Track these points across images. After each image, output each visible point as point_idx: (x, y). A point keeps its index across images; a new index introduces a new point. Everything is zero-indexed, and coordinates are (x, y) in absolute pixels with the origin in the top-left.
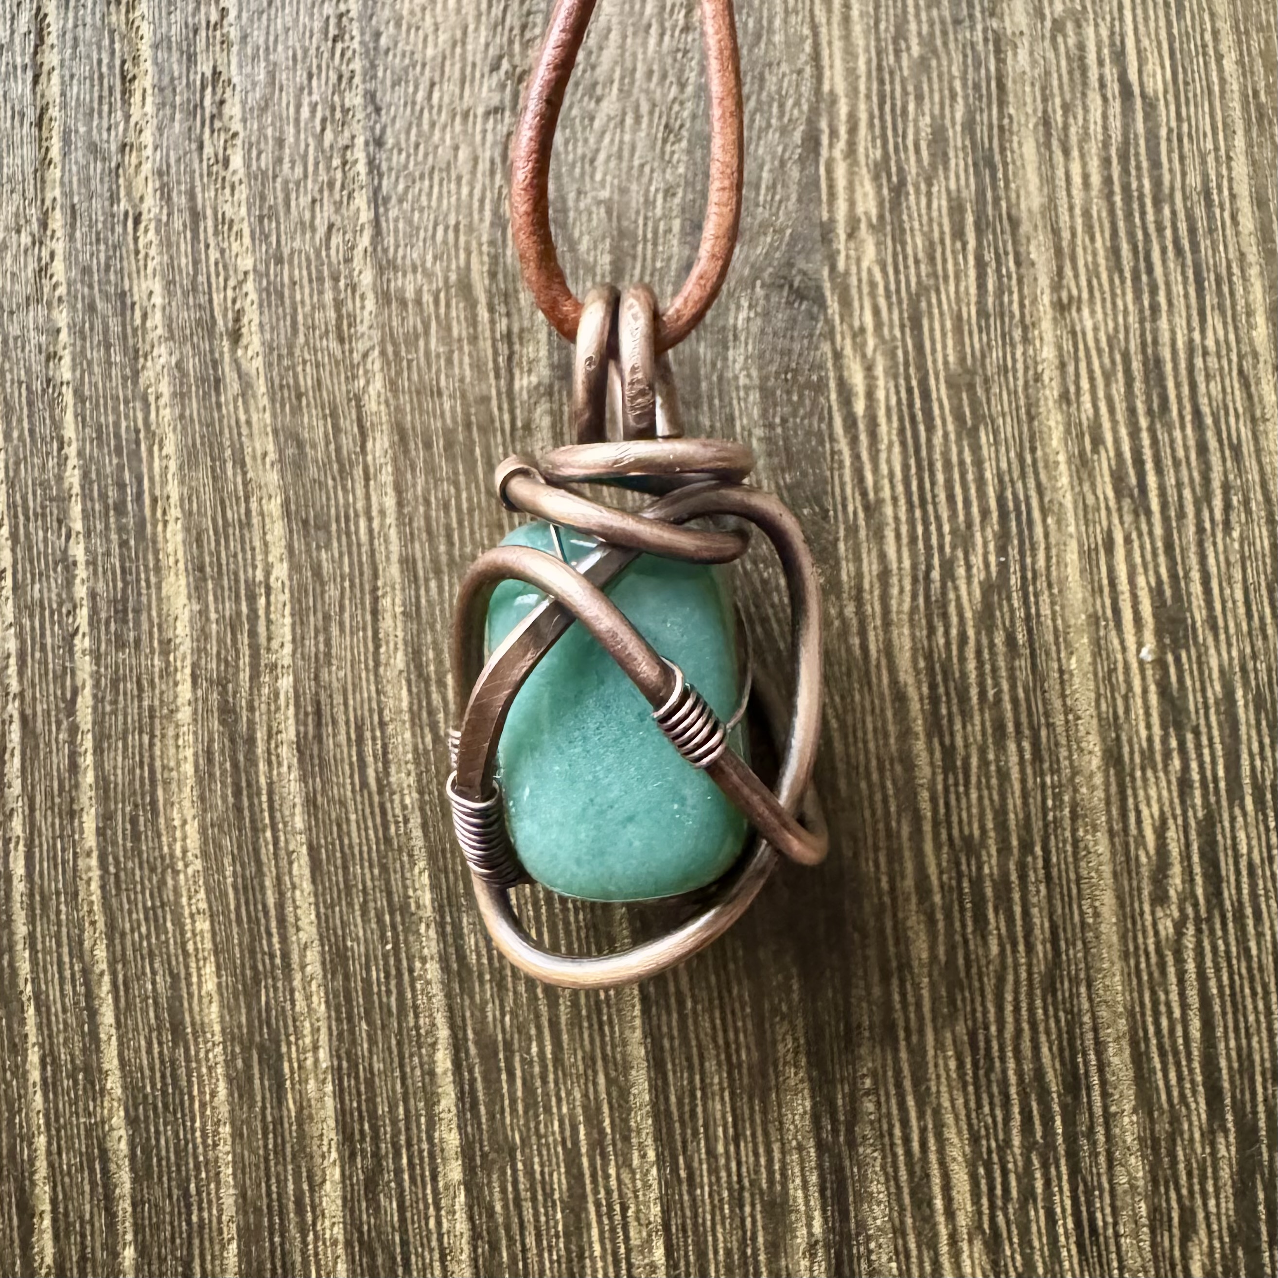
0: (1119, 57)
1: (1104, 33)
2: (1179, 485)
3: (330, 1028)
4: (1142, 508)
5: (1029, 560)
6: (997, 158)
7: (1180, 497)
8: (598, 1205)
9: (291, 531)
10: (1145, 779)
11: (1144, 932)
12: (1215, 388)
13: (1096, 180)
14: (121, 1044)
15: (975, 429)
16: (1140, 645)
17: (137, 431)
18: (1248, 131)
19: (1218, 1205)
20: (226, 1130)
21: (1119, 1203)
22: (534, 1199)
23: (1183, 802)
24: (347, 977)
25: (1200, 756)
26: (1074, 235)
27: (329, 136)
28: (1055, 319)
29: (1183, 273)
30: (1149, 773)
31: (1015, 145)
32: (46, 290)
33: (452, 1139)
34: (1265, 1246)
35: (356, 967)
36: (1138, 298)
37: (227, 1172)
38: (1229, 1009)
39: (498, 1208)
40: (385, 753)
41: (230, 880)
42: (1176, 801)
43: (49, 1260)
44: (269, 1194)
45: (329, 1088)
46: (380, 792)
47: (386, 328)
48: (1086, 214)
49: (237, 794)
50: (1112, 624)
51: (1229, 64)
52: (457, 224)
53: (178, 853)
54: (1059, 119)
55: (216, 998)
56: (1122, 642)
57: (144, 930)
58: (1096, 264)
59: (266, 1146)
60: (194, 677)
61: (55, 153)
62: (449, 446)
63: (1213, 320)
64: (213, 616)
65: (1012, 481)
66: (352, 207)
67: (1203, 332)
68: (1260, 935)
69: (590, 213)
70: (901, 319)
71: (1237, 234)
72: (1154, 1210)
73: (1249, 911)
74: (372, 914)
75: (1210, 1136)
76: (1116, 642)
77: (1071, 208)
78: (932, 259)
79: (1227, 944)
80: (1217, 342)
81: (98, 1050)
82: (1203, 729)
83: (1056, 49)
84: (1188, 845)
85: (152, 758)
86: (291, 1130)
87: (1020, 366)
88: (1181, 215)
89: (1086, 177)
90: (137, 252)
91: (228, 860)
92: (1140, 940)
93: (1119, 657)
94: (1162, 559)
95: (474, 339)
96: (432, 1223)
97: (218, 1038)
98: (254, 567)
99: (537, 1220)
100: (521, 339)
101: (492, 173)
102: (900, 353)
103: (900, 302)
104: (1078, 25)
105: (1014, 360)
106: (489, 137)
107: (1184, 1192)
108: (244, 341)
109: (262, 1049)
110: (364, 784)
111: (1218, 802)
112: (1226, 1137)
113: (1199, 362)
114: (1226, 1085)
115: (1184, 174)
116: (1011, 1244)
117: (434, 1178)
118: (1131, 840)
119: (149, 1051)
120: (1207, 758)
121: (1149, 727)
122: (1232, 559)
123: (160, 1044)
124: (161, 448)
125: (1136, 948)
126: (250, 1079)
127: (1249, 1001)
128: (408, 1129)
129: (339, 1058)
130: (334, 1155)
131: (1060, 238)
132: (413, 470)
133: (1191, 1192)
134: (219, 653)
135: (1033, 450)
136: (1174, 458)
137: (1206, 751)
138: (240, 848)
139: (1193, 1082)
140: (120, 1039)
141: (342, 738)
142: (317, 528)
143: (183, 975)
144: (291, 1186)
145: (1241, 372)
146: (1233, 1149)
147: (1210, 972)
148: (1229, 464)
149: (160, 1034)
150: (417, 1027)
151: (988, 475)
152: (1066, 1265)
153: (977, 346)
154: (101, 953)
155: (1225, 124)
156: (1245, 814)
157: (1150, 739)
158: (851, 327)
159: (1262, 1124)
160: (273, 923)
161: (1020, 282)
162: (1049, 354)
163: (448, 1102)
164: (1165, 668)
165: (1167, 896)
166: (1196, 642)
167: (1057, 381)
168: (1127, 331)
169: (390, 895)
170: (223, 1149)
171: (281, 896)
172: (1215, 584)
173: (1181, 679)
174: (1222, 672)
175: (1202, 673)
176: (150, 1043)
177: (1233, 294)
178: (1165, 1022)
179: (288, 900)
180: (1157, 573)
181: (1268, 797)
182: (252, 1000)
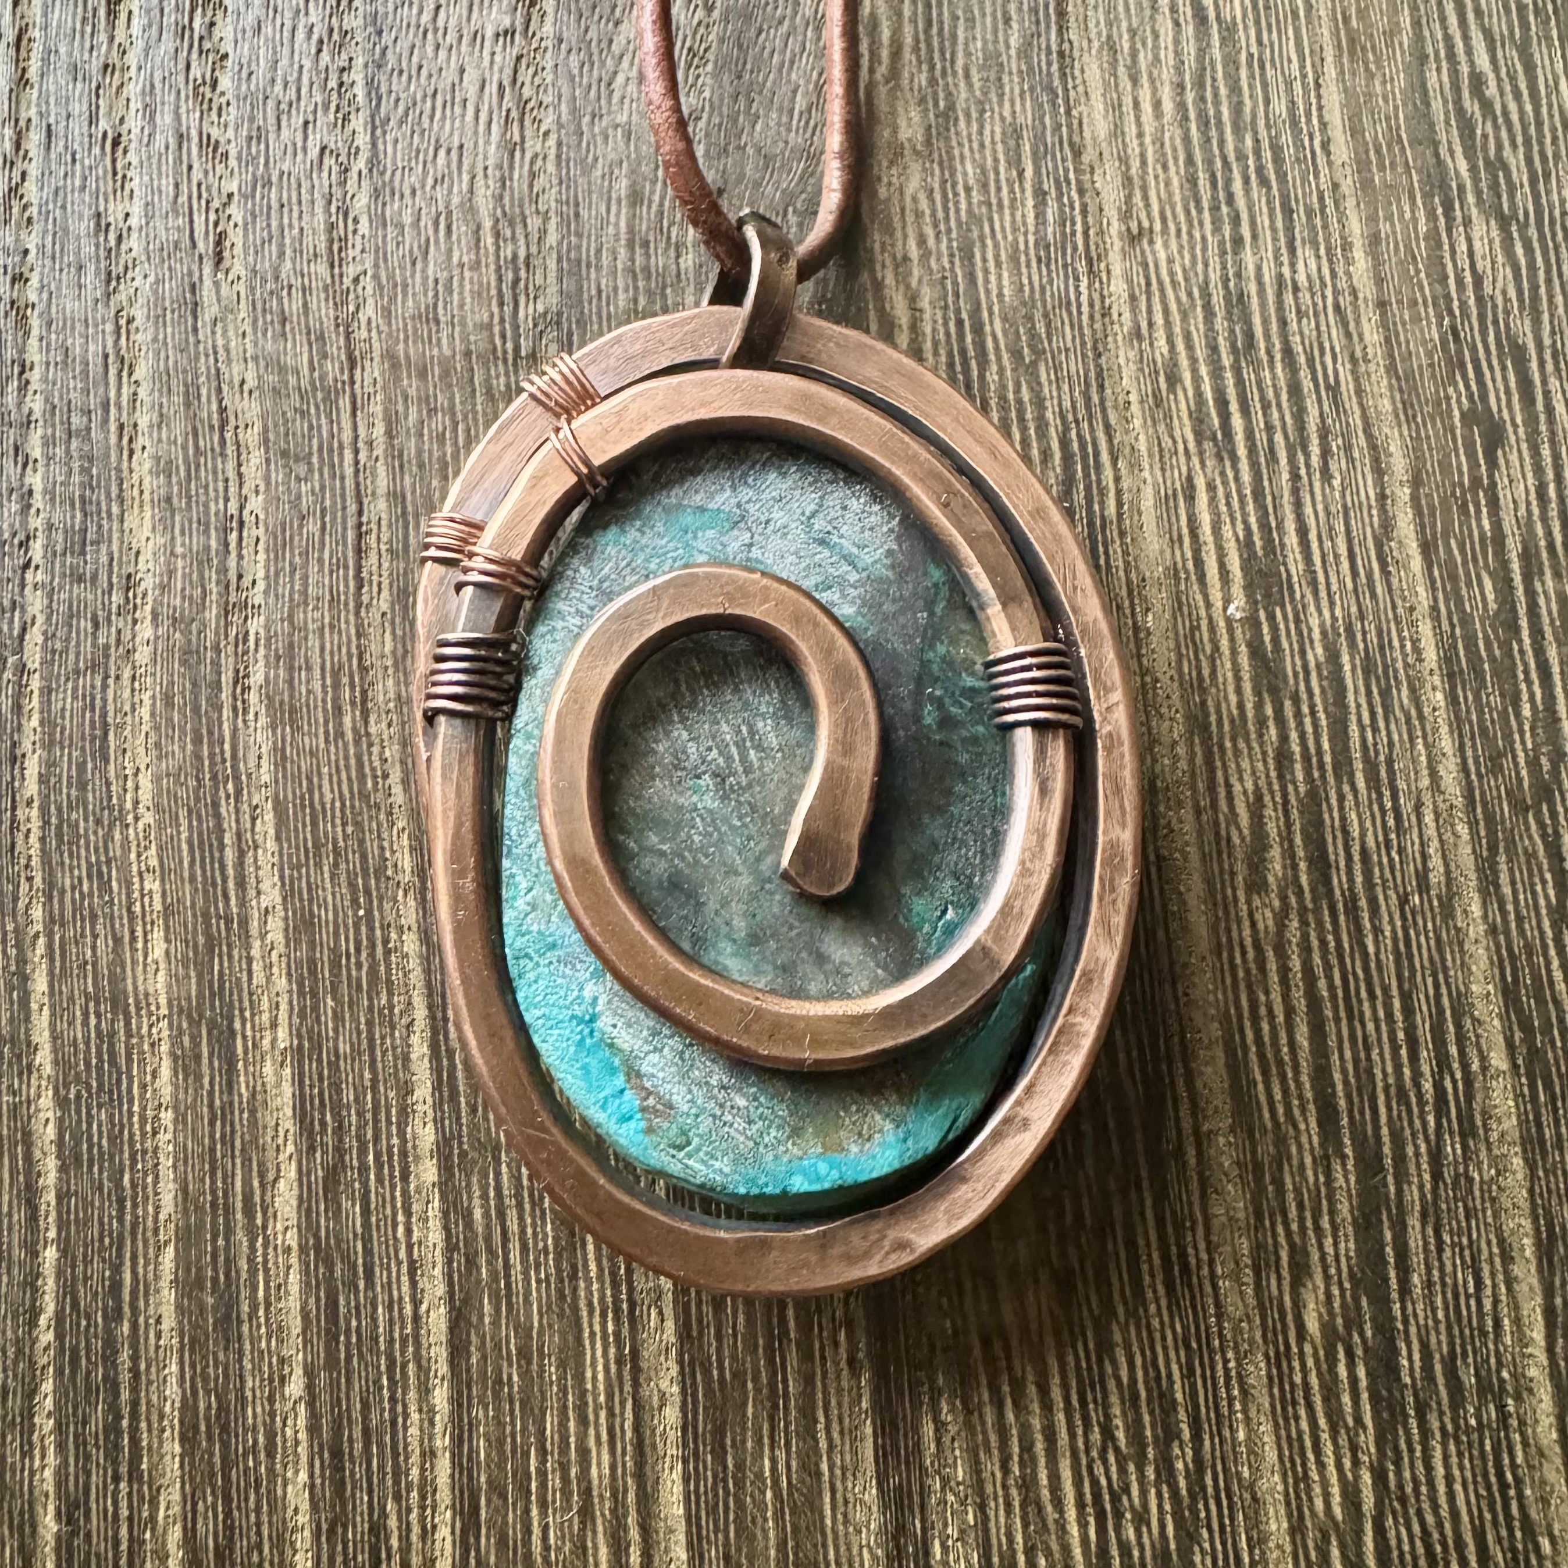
2: (1269, 428)
3: (291, 1003)
4: (1226, 451)
5: (1096, 507)
6: (1056, 82)
7: (1271, 441)
9: (268, 461)
10: (1237, 753)
11: (1239, 922)
12: (1309, 326)
13: (1168, 106)
14: (53, 1014)
15: (1034, 363)
16: (1227, 601)
17: (106, 356)
18: (1338, 57)
19: (1336, 1244)
20: (167, 1117)
21: (1215, 1238)
22: (520, 1206)
23: (1281, 777)
24: (312, 945)
25: (1300, 724)
26: (1144, 163)
27: (325, 57)
28: (1123, 249)
29: (1268, 202)
30: (1242, 745)
31: (1077, 73)
32: (15, 210)
33: (426, 1136)
34: (1395, 1295)
35: (325, 937)
36: (1217, 229)
37: (166, 1163)
38: (1343, 1014)
39: (478, 1214)
40: (364, 701)
41: (184, 836)
42: (1273, 774)
44: (213, 1192)
45: (287, 1072)
46: (357, 742)
47: (381, 255)
48: (1159, 141)
49: (197, 741)
50: (1193, 578)
52: (461, 147)
53: (129, 805)
54: (1126, 46)
55: (162, 966)
56: (1206, 597)
57: (85, 888)
58: (1170, 195)
59: (212, 1137)
60: (155, 615)
61: (33, 73)
62: (446, 374)
63: (1305, 253)
64: (179, 550)
65: (1077, 421)
66: (349, 130)
67: (1293, 265)
68: (1377, 930)
69: (606, 138)
70: (950, 248)
71: (1330, 163)
72: (1258, 1248)
73: (1363, 903)
74: (343, 877)
75: (1323, 1162)
76: (1199, 597)
77: (1140, 135)
78: (984, 186)
79: (1338, 940)
80: (1309, 277)
81: (27, 1019)
82: (1304, 696)
84: (1289, 825)
85: (104, 700)
86: (241, 1119)
87: (1084, 299)
88: (1266, 144)
89: (1157, 104)
90: (115, 174)
91: (183, 813)
92: (1235, 934)
93: (1203, 613)
94: (1251, 507)
95: (476, 266)
96: (401, 1229)
97: (164, 1011)
98: (227, 500)
99: (523, 1232)
100: (528, 266)
101: (501, 96)
102: (949, 282)
103: (949, 231)
105: (1079, 294)
106: (498, 58)
107: (1294, 1227)
108: (226, 264)
109: (212, 1025)
110: (340, 734)
111: (1323, 777)
112: (1344, 1165)
113: (1289, 299)
114: (1342, 1103)
115: (1267, 102)
116: (1085, 1280)
117: (405, 1177)
118: (1221, 817)
119: (85, 1023)
120: (1309, 729)
121: (1239, 691)
122: (1333, 509)
123: (98, 1015)
124: (130, 375)
125: (1230, 939)
126: (198, 1057)
127: (1366, 1006)
128: (376, 1121)
129: (300, 1036)
130: (290, 1148)
131: (1128, 169)
132: (406, 400)
133: (1303, 1228)
134: (183, 589)
135: (1101, 387)
136: (1262, 399)
137: (1308, 721)
138: (197, 799)
139: (1301, 1097)
140: (52, 1007)
141: (317, 686)
142: (297, 460)
143: (127, 939)
144: (238, 1184)
145: (1337, 307)
146: (1353, 1179)
147: (1319, 971)
148: (1326, 408)
149: (97, 1004)
150: (391, 1007)
151: (1049, 415)
152: (1153, 1308)
153: (1036, 278)
154: (37, 913)
155: (1313, 53)
156: (1355, 792)
157: (1241, 706)
158: (894, 258)
159: (1387, 1150)
160: (231, 884)
161: (1084, 212)
162: (1118, 287)
163: (423, 1092)
164: (1256, 625)
165: (1266, 883)
166: (1292, 599)
167: (1127, 316)
168: (1206, 265)
169: (364, 857)
170: (163, 1137)
171: (241, 854)
172: (1313, 536)
173: (1276, 640)
174: (1324, 633)
175: (1300, 633)
176: (86, 1015)
177: (1325, 227)
178: (1265, 1027)
179: (249, 859)
180: (1245, 522)
181: (1383, 774)
182: (203, 969)
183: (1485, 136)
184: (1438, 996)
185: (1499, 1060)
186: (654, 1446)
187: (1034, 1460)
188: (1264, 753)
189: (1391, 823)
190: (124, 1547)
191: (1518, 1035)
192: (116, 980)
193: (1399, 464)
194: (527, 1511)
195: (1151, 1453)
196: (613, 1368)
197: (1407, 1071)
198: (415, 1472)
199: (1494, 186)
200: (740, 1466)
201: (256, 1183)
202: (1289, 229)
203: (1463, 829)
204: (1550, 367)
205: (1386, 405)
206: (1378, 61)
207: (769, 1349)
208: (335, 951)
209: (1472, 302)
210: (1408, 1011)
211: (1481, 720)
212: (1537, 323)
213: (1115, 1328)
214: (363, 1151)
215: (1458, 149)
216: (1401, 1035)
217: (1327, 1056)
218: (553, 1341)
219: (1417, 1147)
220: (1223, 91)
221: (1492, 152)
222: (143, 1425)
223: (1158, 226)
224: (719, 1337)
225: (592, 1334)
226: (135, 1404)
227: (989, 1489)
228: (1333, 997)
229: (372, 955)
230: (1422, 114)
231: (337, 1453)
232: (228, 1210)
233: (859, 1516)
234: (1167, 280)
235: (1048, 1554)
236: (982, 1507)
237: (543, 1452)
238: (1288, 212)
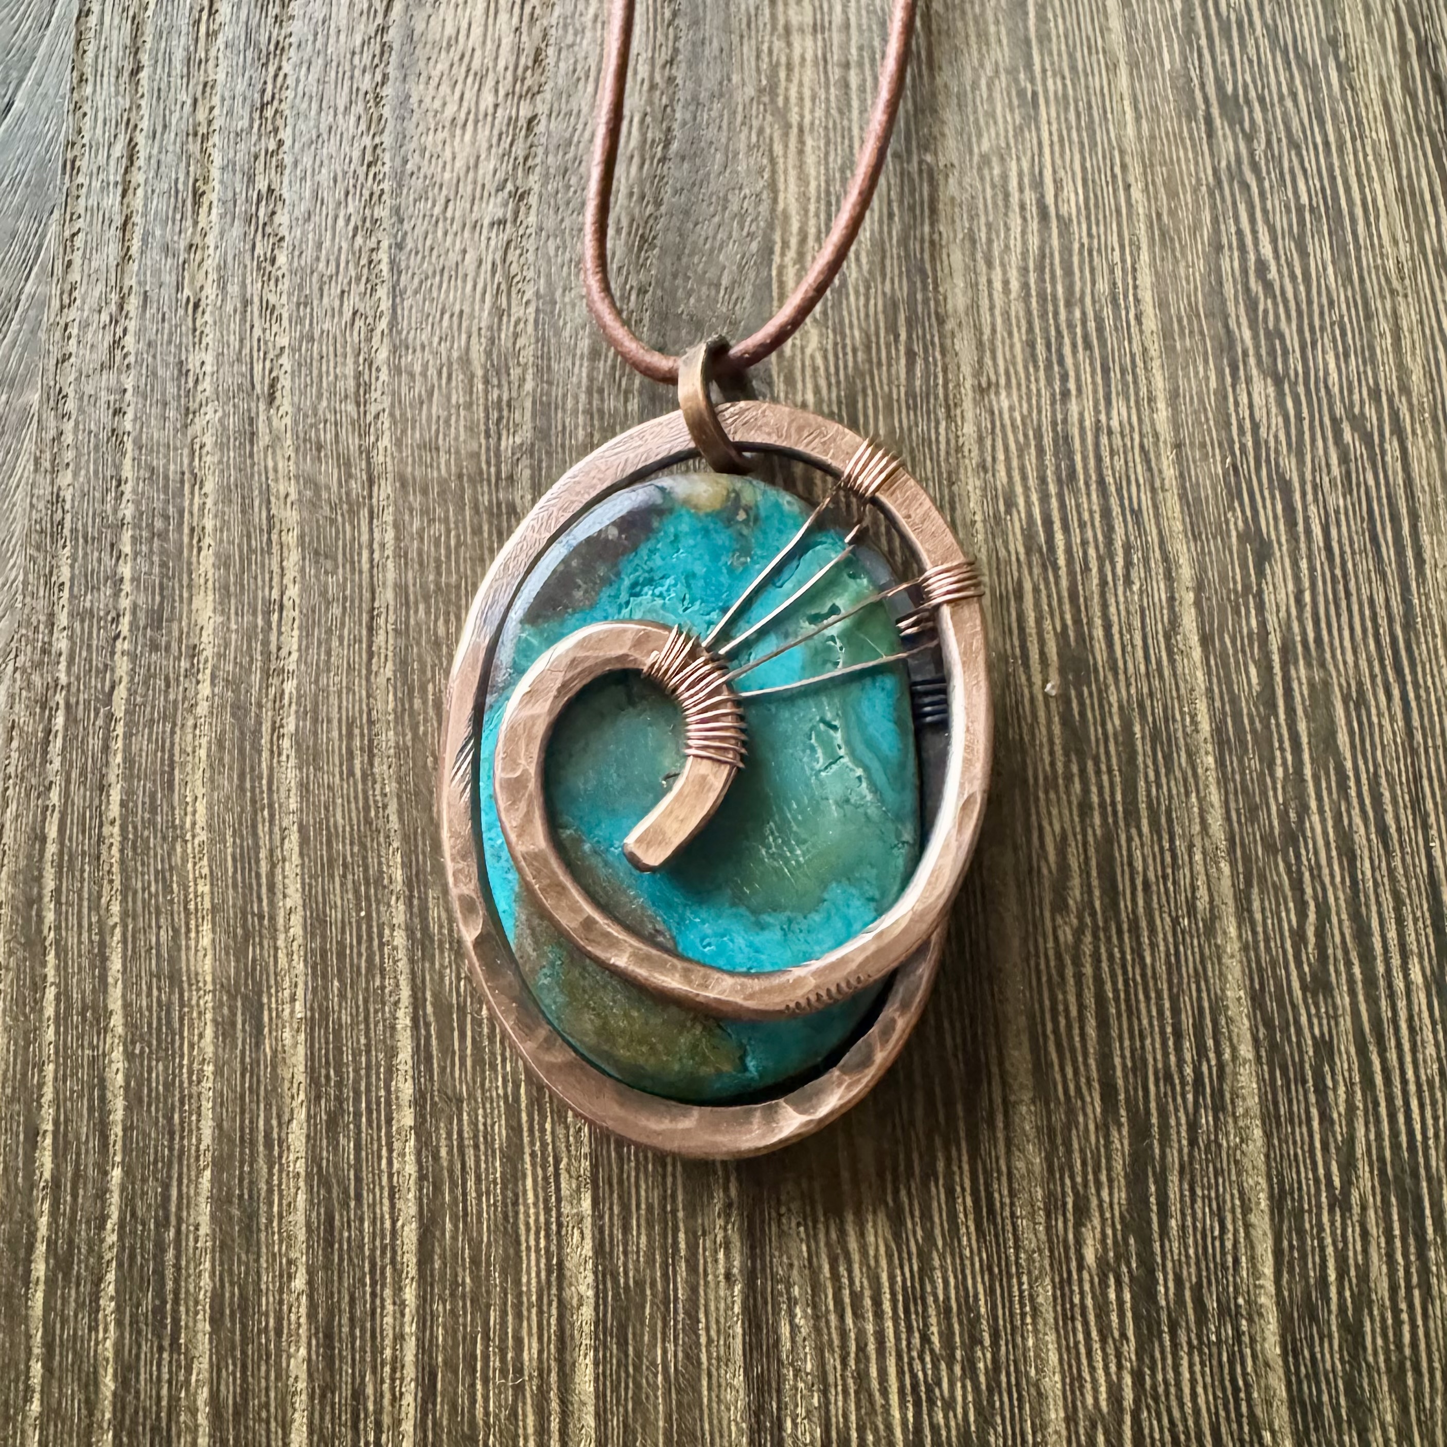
0: (1038, 184)
1: (1025, 165)
2: (1084, 543)
3: (306, 983)
4: (1050, 561)
6: (928, 266)
7: (1085, 553)
8: (533, 1155)
9: (304, 559)
10: (1048, 800)
11: (1045, 937)
12: (1119, 461)
13: (1015, 285)
14: (125, 988)
16: (1045, 681)
17: (183, 474)
18: (1152, 246)
19: (1111, 1195)
20: (209, 1069)
22: (476, 1147)
23: (1082, 821)
24: (323, 938)
25: (1099, 780)
26: (994, 331)
28: (974, 399)
29: (1091, 364)
30: (1052, 795)
31: (944, 257)
33: (406, 1089)
34: (1156, 1236)
35: (333, 933)
36: (1050, 383)
37: (207, 1106)
38: (1124, 1012)
39: (443, 1152)
40: (371, 747)
41: (230, 850)
42: (1077, 819)
43: (47, 1175)
44: (243, 1128)
45: (302, 1037)
46: (364, 780)
48: (1006, 313)
49: (242, 777)
50: (1020, 662)
51: (1137, 193)
53: (188, 825)
54: (983, 236)
55: (209, 951)
56: (1029, 679)
58: (1013, 356)
59: (243, 1085)
61: (135, 251)
62: (442, 492)
63: (1118, 403)
64: (233, 627)
66: (374, 298)
67: (1108, 412)
68: (1153, 946)
71: (1141, 332)
72: (1050, 1196)
73: (1144, 924)
74: (350, 885)
75: (1103, 1129)
76: (1023, 678)
77: (992, 308)
78: (868, 348)
79: (1123, 953)
80: (1121, 423)
81: (105, 992)
82: (1103, 758)
83: (982, 179)
84: (1087, 859)
85: (172, 743)
86: (265, 1073)
87: (942, 439)
88: (1091, 316)
89: (1006, 283)
90: (195, 330)
91: (229, 833)
92: (1041, 946)
93: (1026, 690)
94: (1067, 607)
95: (469, 405)
96: (384, 1162)
97: (209, 987)
98: (271, 588)
99: (478, 1166)
100: (509, 406)
103: (838, 383)
104: (1002, 159)
105: (938, 434)
106: (493, 242)
107: (1079, 1179)
109: (245, 998)
110: (351, 773)
111: (1116, 822)
112: (1119, 1133)
113: (1104, 440)
115: (1093, 282)
116: (913, 1216)
117: (389, 1123)
118: (1034, 853)
119: (149, 995)
120: (1106, 783)
121: (1052, 753)
122: (1132, 610)
123: (159, 989)
124: (201, 488)
125: (1037, 952)
126: (233, 1024)
127: (1143, 1006)
128: (368, 1076)
129: (312, 1009)
130: (302, 1096)
131: (981, 336)
134: (235, 658)
136: (1080, 518)
137: (1105, 777)
139: (1088, 1077)
140: (124, 982)
142: (326, 557)
143: (183, 930)
145: (1142, 446)
146: (1126, 1142)
147: (1106, 978)
148: (1130, 528)
149: (159, 979)
150: (383, 988)
152: (965, 1241)
153: (905, 421)
154: (115, 908)
155: (1131, 243)
156: (1140, 835)
159: (1154, 1120)
160: (264, 890)
161: (945, 370)
162: (969, 429)
163: (405, 1055)
164: (1068, 702)
165: (1067, 906)
166: (1097, 680)
167: (975, 453)
168: (1039, 412)
169: (366, 870)
170: (207, 1084)
171: (273, 866)
172: (1115, 630)
173: (1083, 714)
174: (1121, 707)
175: (1101, 706)
176: (150, 988)
177: (1135, 382)
178: (1062, 1022)
179: (279, 870)
180: (1063, 619)
181: (1163, 820)
182: (240, 954)
183: (1266, 311)
184: (1200, 999)
185: (1246, 1051)
186: (572, 1337)
187: (867, 1359)
188: (1070, 802)
189: (1168, 859)
190: (164, 1403)
191: (1262, 1032)
192: (173, 960)
193: (1186, 573)
194: (473, 1385)
195: (958, 1354)
196: (543, 1275)
197: (1173, 1059)
198: (388, 1352)
199: (1272, 352)
200: (638, 1355)
201: (274, 1122)
202: (1107, 385)
203: (1225, 867)
204: (1310, 497)
205: (1178, 526)
206: (1183, 248)
207: (665, 1265)
208: (341, 944)
209: (1250, 444)
210: (1176, 1011)
211: (1243, 780)
212: (1301, 462)
213: (935, 1255)
214: (357, 1100)
215: (1244, 321)
216: (1169, 1030)
217: (1109, 1046)
218: (497, 1253)
219: (1178, 1119)
220: (1059, 272)
221: (1271, 325)
222: (182, 1309)
223: (1003, 381)
224: (625, 1253)
225: (528, 1248)
226: (176, 1292)
227: (831, 1379)
228: (1117, 999)
229: (370, 947)
230: (1216, 290)
231: (329, 1336)
232: (253, 1143)
233: (729, 1396)
234: (1008, 422)
235: (876, 1431)
236: (825, 1392)
237: (486, 1338)
238: (1106, 371)
